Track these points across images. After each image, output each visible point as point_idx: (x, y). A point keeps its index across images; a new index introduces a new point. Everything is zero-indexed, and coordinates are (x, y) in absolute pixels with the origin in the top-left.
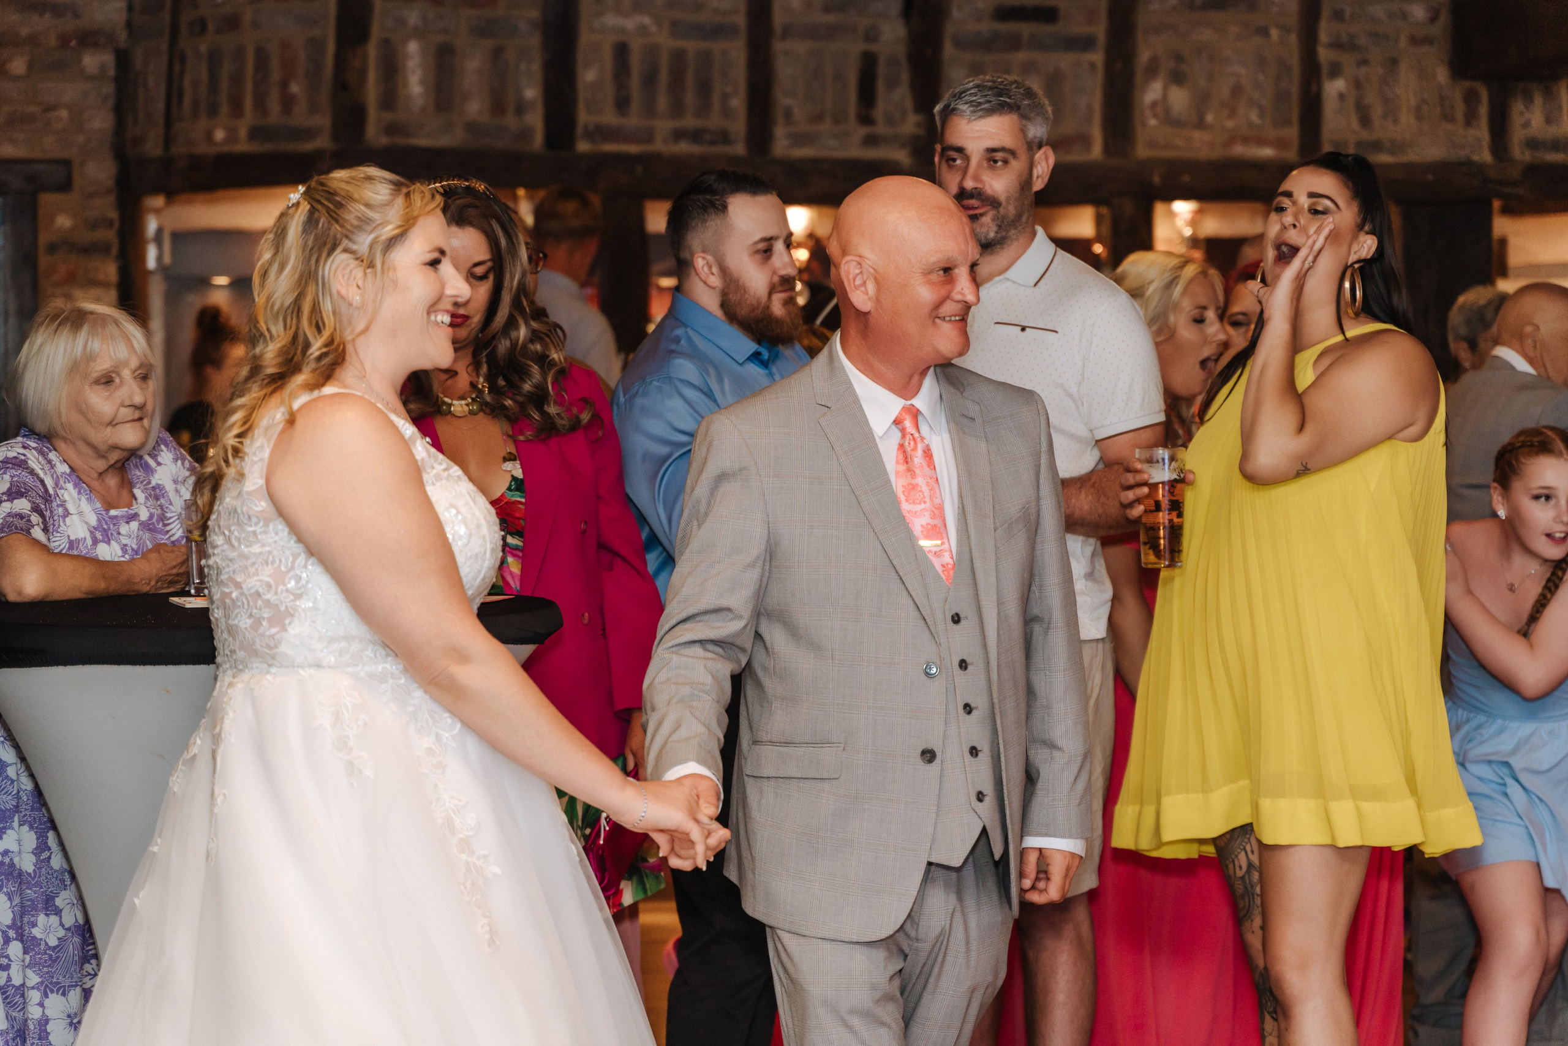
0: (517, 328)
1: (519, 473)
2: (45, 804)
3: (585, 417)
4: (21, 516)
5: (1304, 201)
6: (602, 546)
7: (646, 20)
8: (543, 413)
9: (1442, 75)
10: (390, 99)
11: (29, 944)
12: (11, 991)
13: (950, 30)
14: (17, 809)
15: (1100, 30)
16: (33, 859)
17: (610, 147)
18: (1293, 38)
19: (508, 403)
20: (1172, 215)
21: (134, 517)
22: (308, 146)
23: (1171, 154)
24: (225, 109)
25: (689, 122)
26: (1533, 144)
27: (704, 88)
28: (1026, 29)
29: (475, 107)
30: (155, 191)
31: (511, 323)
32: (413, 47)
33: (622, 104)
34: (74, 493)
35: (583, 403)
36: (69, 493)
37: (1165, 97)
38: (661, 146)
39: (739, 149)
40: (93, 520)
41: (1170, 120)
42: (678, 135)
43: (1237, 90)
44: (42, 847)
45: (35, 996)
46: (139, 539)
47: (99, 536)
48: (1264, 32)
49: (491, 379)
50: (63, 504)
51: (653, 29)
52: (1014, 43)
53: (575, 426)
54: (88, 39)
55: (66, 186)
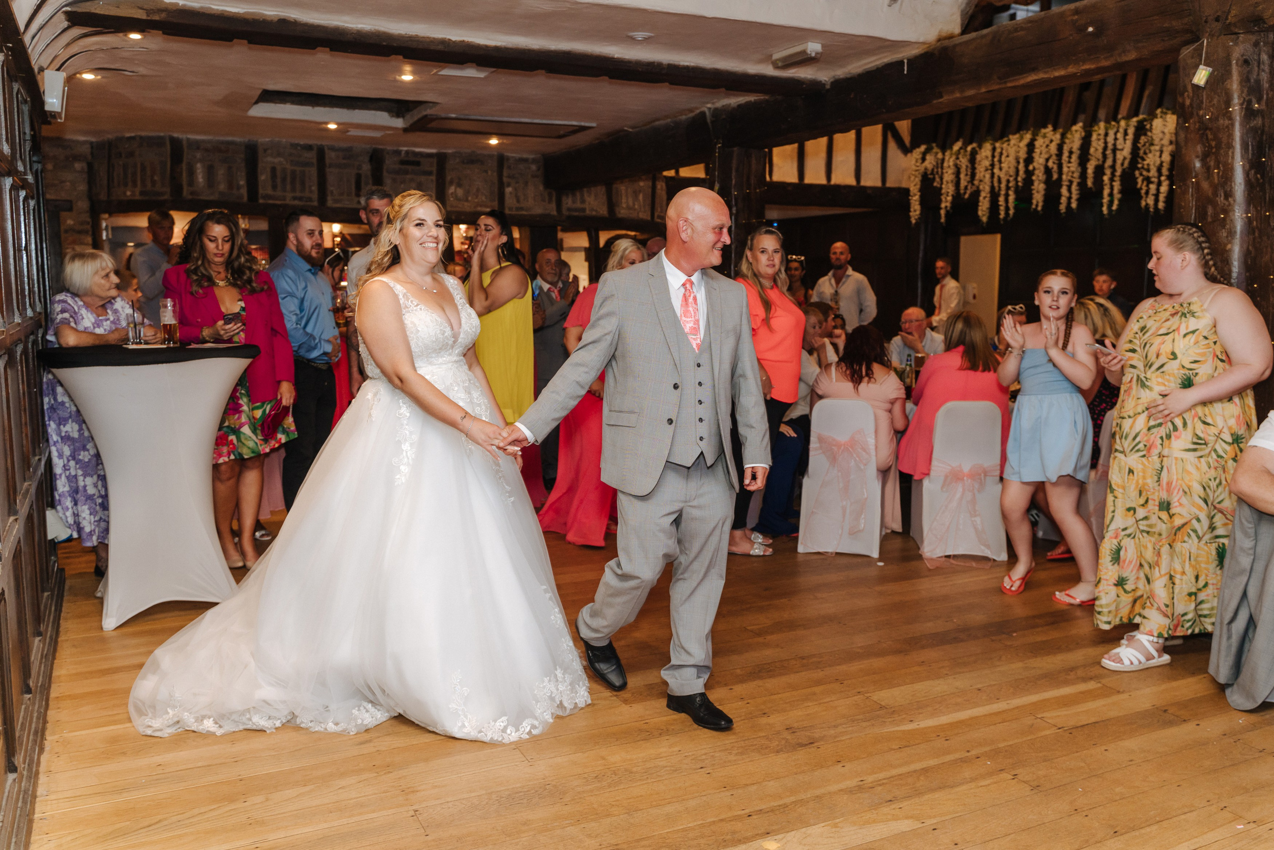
0: (240, 258)
1: (243, 305)
2: (81, 415)
3: (266, 287)
4: (66, 319)
5: (483, 227)
6: (272, 329)
7: (282, 159)
8: (251, 286)
9: (541, 188)
10: (191, 183)
11: (78, 462)
12: (71, 477)
13: (385, 167)
14: (70, 417)
15: (434, 169)
16: (78, 433)
17: (271, 202)
18: (495, 174)
19: (239, 283)
20: (459, 229)
21: (108, 319)
22: (162, 198)
23: (457, 209)
24: (130, 184)
25: (298, 194)
26: (569, 209)
27: (303, 183)
28: (410, 168)
29: (222, 187)
30: (105, 212)
31: (238, 256)
32: (199, 165)
33: (274, 187)
34: (86, 311)
35: (265, 283)
36: (83, 311)
37: (455, 191)
38: (288, 202)
39: (316, 204)
40: (93, 320)
41: (457, 199)
42: (295, 198)
43: (478, 190)
44: (80, 430)
45: (81, 478)
46: (111, 327)
47: (96, 325)
48: (486, 172)
49: (232, 275)
50: (82, 315)
51: (284, 162)
52: (406, 172)
53: (262, 290)
54: (76, 158)
55: (70, 209)
